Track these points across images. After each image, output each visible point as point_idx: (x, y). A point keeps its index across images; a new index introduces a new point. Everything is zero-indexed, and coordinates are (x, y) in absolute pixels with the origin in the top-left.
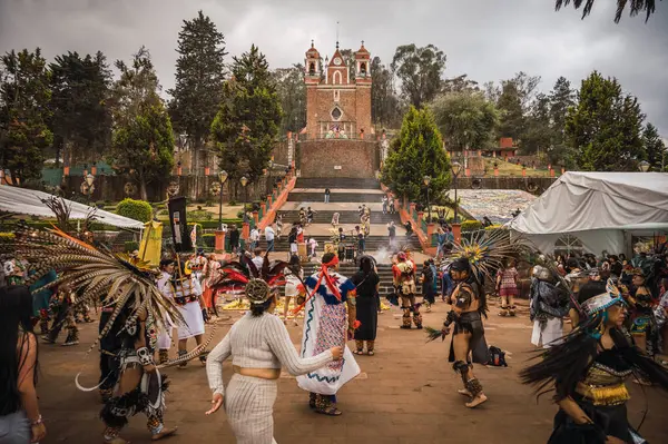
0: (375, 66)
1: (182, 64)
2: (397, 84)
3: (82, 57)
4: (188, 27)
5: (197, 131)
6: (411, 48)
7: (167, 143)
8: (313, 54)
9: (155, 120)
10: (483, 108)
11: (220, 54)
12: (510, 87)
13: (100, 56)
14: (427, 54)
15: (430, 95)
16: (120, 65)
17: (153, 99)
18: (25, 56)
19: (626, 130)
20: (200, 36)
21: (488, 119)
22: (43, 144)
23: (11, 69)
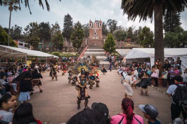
0: (103, 24)
1: (65, 24)
2: (108, 28)
3: (45, 23)
4: (66, 16)
5: (68, 38)
6: (111, 20)
7: (62, 40)
8: (91, 22)
9: (60, 36)
10: (124, 32)
11: (72, 22)
12: (130, 28)
13: (48, 23)
14: (114, 21)
15: (114, 29)
16: (52, 25)
17: (59, 31)
18: (34, 23)
19: (151, 38)
20: (68, 18)
21: (125, 35)
22: (38, 41)
23: (31, 26)
